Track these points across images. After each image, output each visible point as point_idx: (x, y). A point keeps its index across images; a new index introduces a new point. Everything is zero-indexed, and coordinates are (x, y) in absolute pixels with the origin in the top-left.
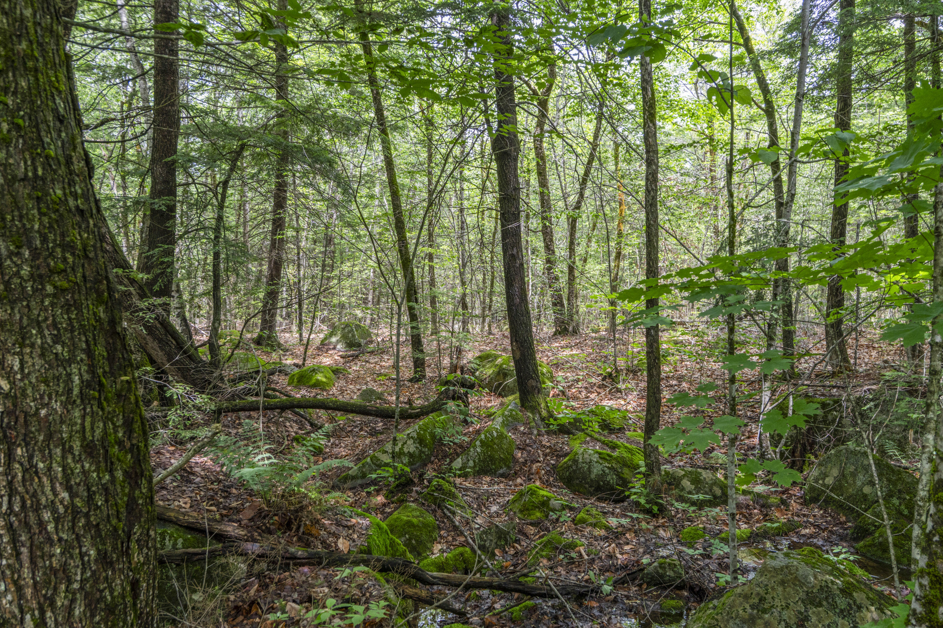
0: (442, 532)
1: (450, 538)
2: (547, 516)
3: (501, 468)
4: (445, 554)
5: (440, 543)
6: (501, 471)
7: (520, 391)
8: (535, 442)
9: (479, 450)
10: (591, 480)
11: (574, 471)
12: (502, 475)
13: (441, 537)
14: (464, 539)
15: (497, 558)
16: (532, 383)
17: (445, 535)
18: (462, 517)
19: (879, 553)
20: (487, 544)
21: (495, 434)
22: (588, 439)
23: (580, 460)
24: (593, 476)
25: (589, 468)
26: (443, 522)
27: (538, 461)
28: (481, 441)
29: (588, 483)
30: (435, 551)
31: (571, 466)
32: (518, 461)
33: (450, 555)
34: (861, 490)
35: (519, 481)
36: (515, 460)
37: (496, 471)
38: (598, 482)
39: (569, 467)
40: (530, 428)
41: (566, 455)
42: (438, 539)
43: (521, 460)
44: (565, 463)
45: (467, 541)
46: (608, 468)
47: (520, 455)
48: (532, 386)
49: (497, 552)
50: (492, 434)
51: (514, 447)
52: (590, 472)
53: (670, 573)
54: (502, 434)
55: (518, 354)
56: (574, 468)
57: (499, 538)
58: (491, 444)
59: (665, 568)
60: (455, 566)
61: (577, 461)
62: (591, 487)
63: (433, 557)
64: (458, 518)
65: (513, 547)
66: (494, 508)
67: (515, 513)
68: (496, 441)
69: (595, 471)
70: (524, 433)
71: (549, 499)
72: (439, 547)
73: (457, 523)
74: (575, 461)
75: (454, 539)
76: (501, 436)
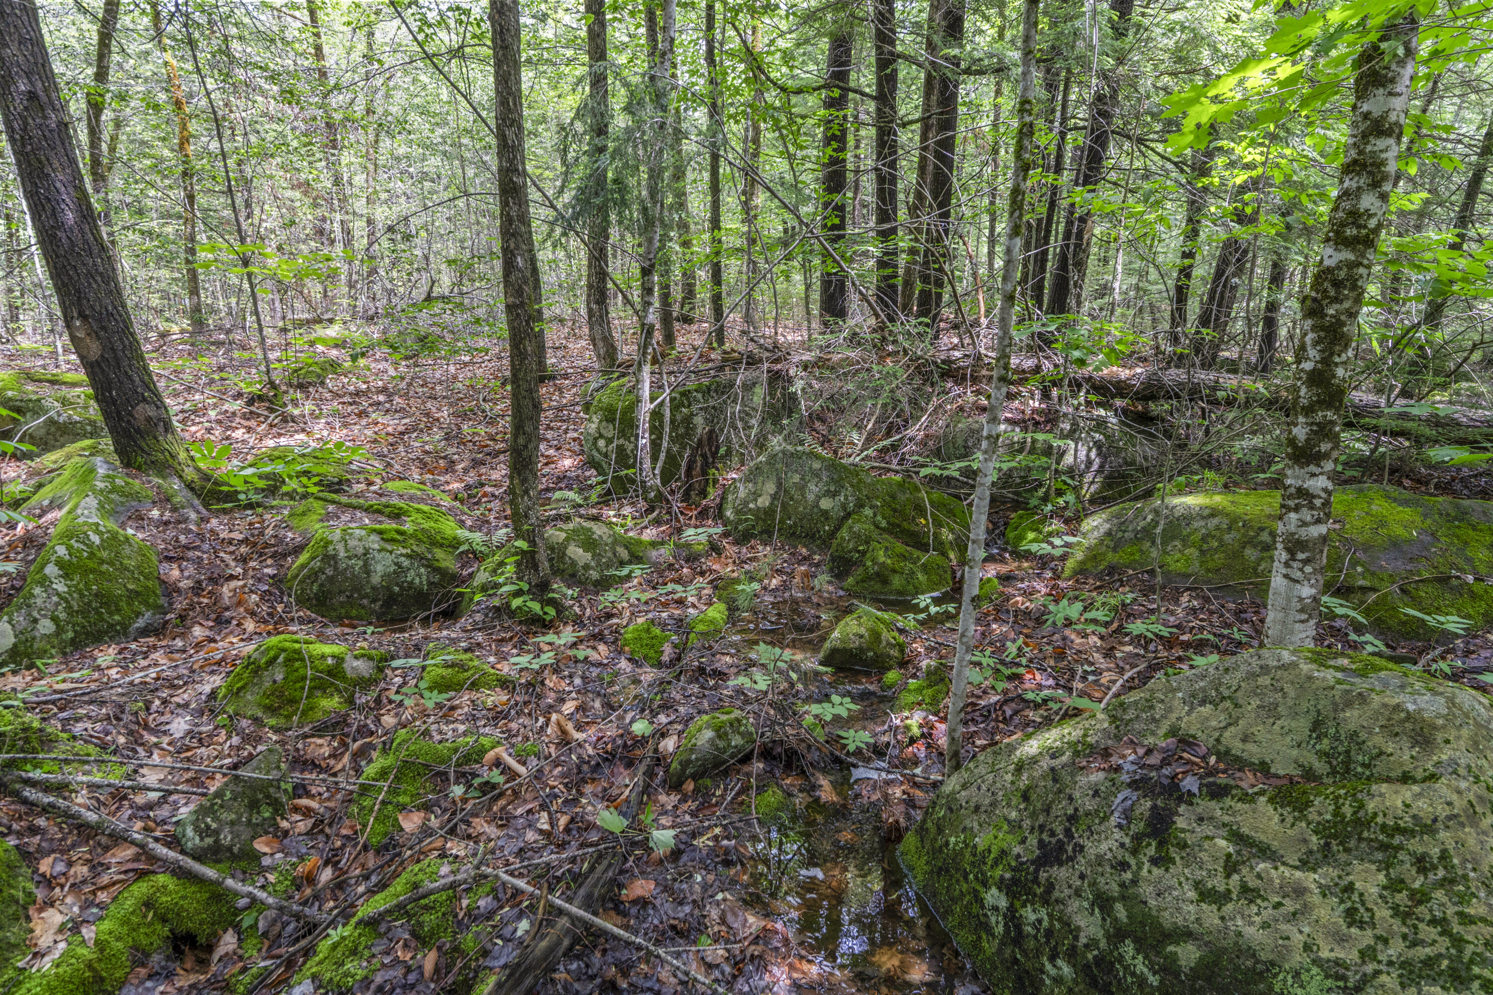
0: (45, 866)
1: (82, 870)
2: (351, 701)
3: (138, 614)
4: (89, 933)
5: (50, 903)
6: (140, 623)
7: (114, 431)
8: (201, 536)
9: (61, 587)
10: (374, 588)
11: (331, 579)
12: (145, 632)
13: (48, 882)
14: (130, 852)
15: (266, 861)
16: (143, 411)
17: (60, 867)
18: (92, 787)
19: (878, 586)
20: (226, 838)
21: (96, 539)
22: (331, 508)
23: (342, 554)
24: (376, 579)
25: (366, 564)
26: (33, 830)
27: (232, 577)
28: (60, 563)
29: (366, 596)
30: (44, 942)
31: (322, 571)
32: (178, 591)
33: (106, 925)
34: (817, 506)
35: (198, 632)
36: (170, 590)
37: (125, 628)
38: (388, 588)
39: (314, 575)
40: (174, 510)
41: (298, 550)
42: (40, 894)
43: (184, 584)
44: (303, 567)
45: (144, 853)
46: (407, 556)
47: (176, 573)
48: (149, 419)
49: (260, 845)
50: (85, 540)
51: (154, 558)
52: (368, 573)
53: (737, 740)
54: (114, 536)
55: (95, 349)
56: (329, 572)
57: (254, 805)
58: (91, 564)
59: (726, 734)
60: (135, 948)
61: (334, 557)
62: (374, 601)
63: (46, 964)
64: (81, 798)
65: (296, 809)
66: (179, 726)
67: (256, 720)
68: (104, 554)
69: (379, 568)
70: (166, 523)
71: (339, 659)
72: (55, 917)
73: (92, 817)
74: (330, 559)
75: (97, 868)
76: (113, 541)
